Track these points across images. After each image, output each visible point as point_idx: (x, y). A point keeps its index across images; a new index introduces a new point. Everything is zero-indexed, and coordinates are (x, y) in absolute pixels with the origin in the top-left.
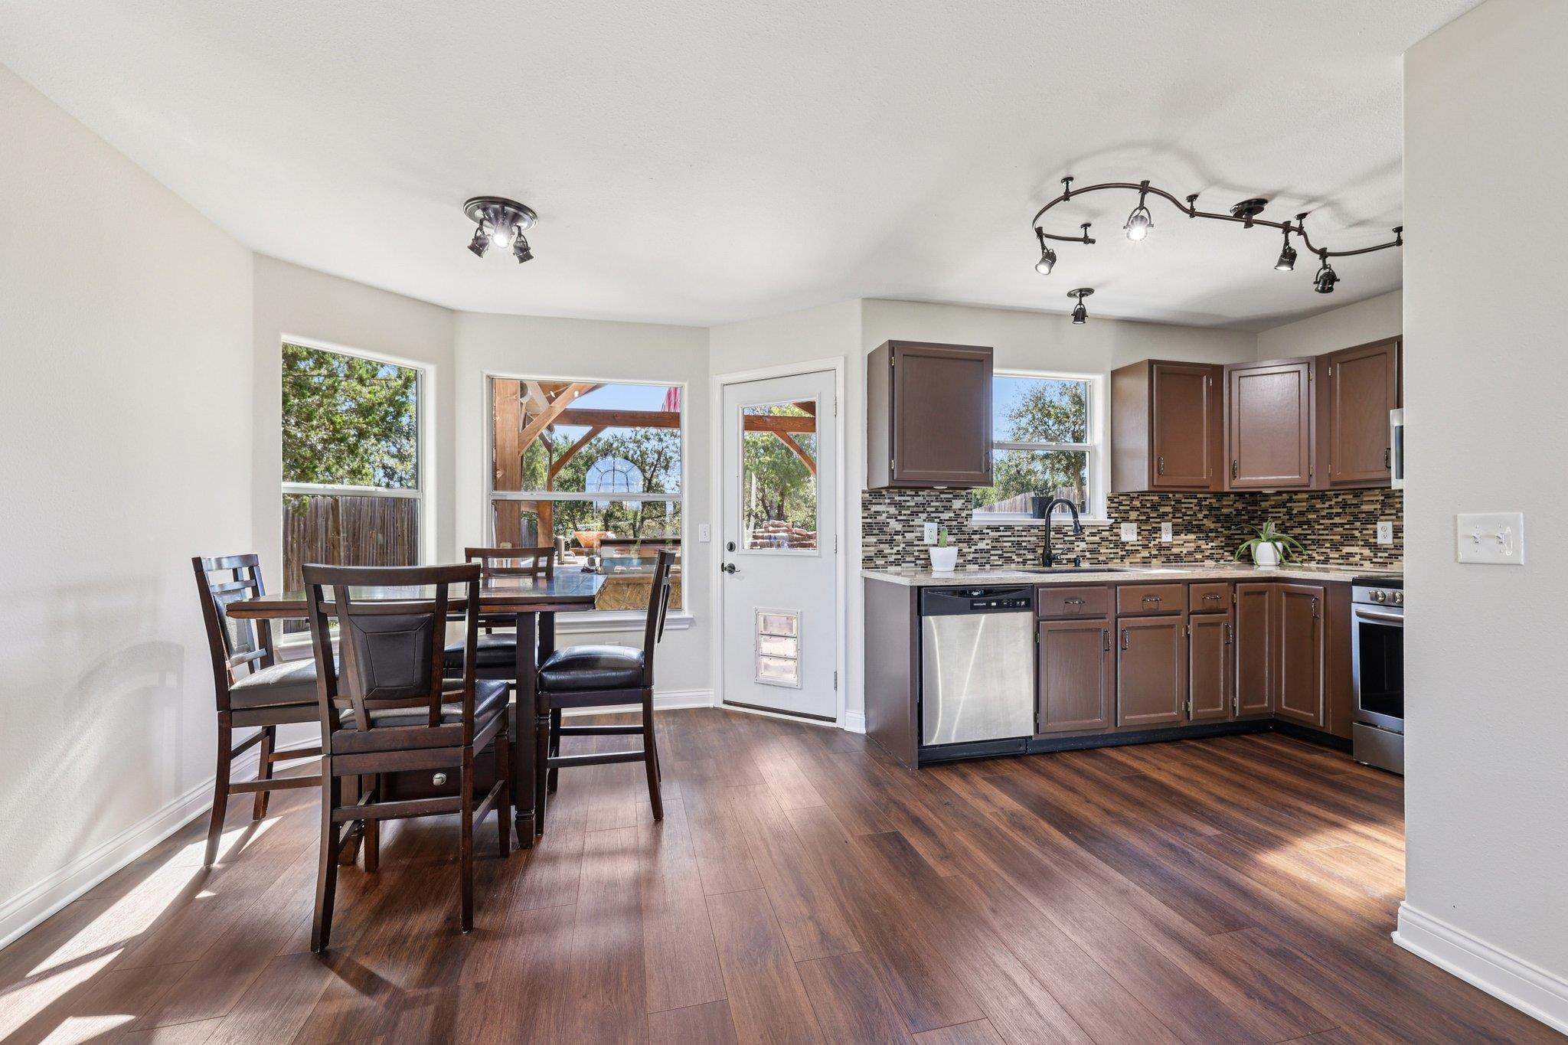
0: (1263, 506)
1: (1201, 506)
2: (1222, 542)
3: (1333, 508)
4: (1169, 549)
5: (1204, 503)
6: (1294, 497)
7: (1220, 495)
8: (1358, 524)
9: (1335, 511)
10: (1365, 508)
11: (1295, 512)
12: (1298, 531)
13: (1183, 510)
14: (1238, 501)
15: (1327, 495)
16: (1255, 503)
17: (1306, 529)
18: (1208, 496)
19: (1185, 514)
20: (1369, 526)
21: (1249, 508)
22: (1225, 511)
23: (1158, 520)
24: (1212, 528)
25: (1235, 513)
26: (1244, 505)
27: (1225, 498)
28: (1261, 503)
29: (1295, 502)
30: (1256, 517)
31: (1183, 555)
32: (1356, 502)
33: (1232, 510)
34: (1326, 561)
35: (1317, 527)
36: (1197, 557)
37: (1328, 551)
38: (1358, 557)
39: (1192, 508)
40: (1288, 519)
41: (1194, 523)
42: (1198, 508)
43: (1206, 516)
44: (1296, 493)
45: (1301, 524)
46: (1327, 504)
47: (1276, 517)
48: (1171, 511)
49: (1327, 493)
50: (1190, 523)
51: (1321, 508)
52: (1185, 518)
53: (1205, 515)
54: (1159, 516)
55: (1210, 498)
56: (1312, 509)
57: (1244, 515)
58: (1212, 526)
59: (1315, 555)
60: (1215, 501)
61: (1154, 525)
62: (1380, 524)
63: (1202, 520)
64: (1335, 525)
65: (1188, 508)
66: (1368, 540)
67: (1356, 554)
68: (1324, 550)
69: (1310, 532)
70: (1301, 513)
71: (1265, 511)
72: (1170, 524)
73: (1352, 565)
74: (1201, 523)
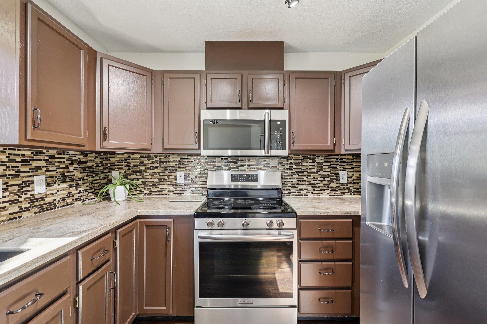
0: (111, 161)
1: (72, 160)
2: (87, 186)
3: (154, 164)
4: (42, 199)
5: (74, 158)
6: (132, 156)
7: (86, 153)
8: (167, 173)
9: (155, 165)
10: (171, 164)
11: (132, 165)
12: (134, 176)
13: (57, 164)
14: (97, 157)
15: (150, 156)
16: (107, 159)
17: (139, 176)
18: (77, 153)
19: (58, 168)
20: (173, 174)
21: (104, 162)
22: (89, 164)
23: (31, 174)
24: (80, 177)
25: (95, 165)
26: (101, 160)
27: (89, 155)
28: (111, 159)
29: (132, 159)
30: (107, 168)
31: (56, 202)
32: (166, 161)
33: (94, 164)
34: (150, 193)
35: (145, 174)
36: (68, 201)
37: (151, 188)
38: (167, 190)
39: (64, 162)
40: (128, 170)
41: (66, 174)
42: (69, 162)
43: (76, 169)
44: (133, 154)
45: (135, 172)
46: (151, 161)
47: (120, 168)
48: (45, 165)
49: (150, 155)
50: (63, 174)
51: (147, 164)
52: (58, 170)
53: (75, 167)
54: (31, 170)
55: (79, 155)
56: (142, 163)
57: (101, 167)
58: (80, 176)
59: (144, 190)
60: (82, 157)
61: (25, 179)
62: (178, 173)
63: (73, 172)
64: (155, 173)
65: (61, 162)
66: (172, 181)
67: (166, 189)
68: (149, 187)
69: (141, 177)
70: (136, 166)
71: (113, 164)
72: (45, 176)
73: (164, 195)
74: (72, 174)
